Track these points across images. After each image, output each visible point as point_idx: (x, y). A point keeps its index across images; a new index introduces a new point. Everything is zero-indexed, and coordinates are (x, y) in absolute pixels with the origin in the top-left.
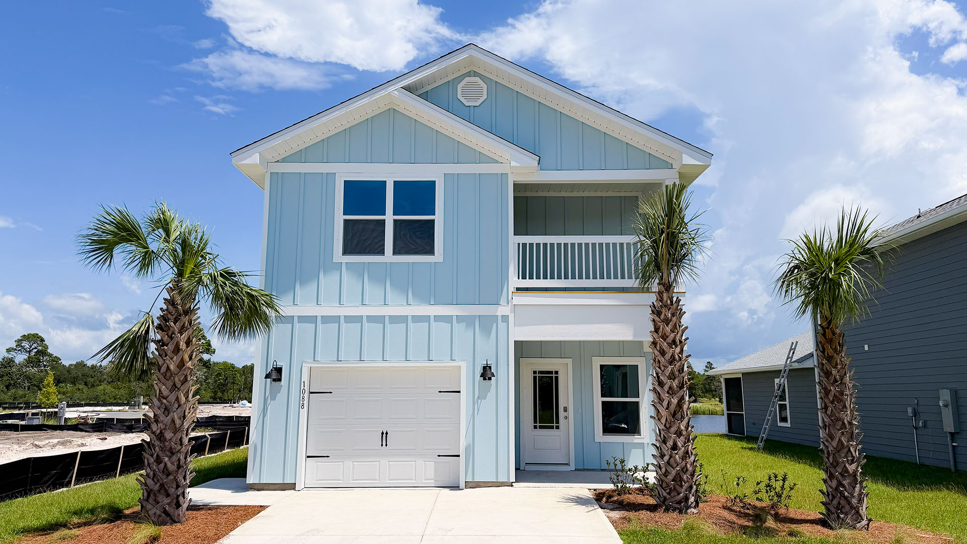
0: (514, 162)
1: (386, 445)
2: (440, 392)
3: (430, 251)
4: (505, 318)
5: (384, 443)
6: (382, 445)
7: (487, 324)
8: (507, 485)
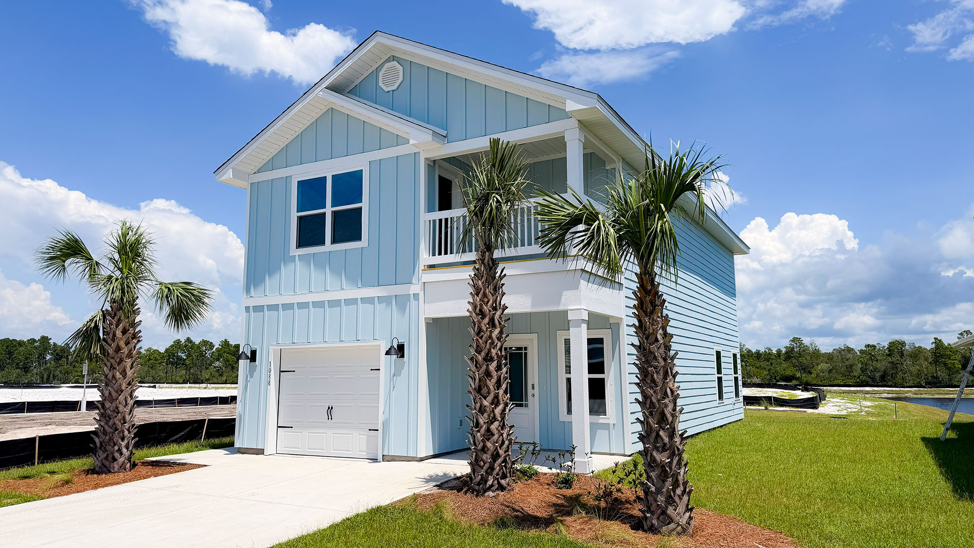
0: (412, 140)
1: (331, 419)
2: (372, 370)
3: (358, 237)
4: (416, 296)
5: (330, 417)
6: (328, 419)
7: (402, 302)
8: (417, 459)
